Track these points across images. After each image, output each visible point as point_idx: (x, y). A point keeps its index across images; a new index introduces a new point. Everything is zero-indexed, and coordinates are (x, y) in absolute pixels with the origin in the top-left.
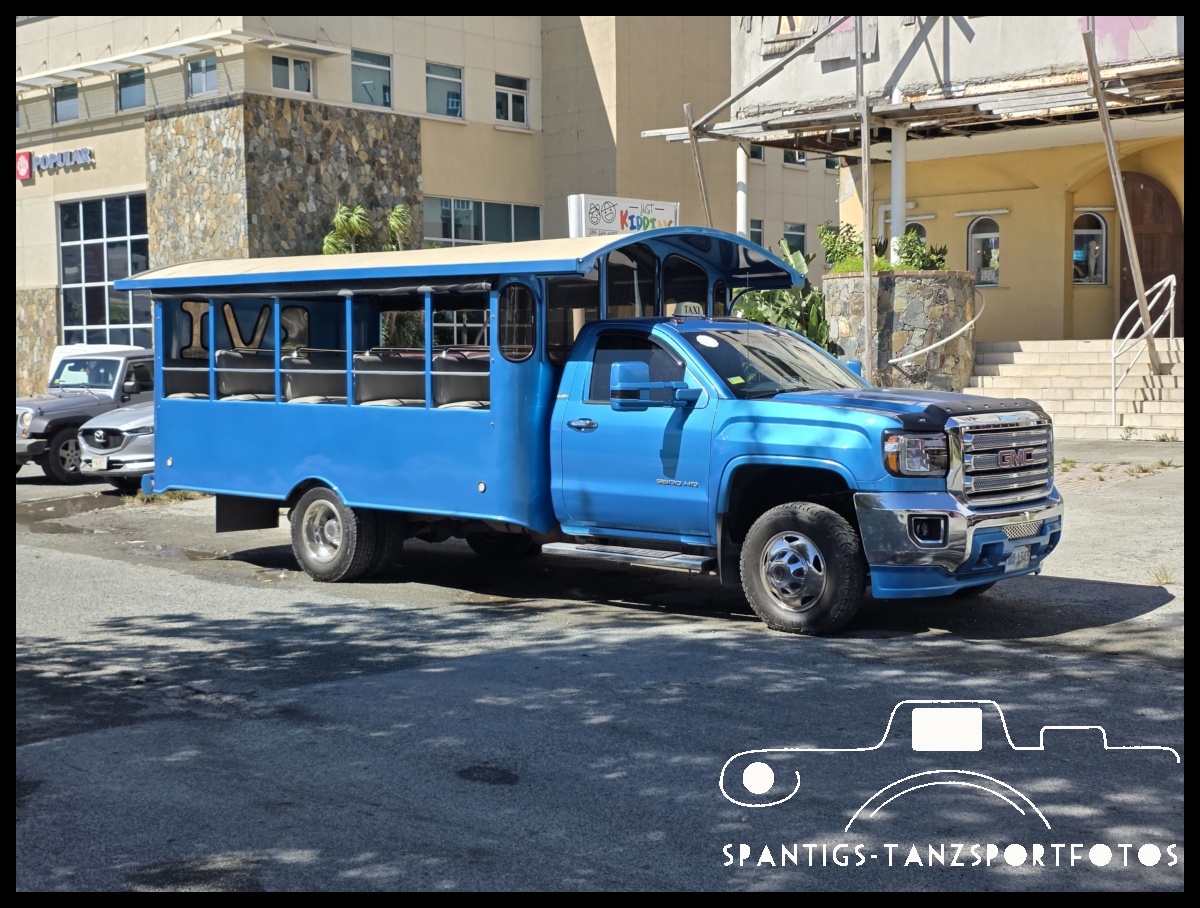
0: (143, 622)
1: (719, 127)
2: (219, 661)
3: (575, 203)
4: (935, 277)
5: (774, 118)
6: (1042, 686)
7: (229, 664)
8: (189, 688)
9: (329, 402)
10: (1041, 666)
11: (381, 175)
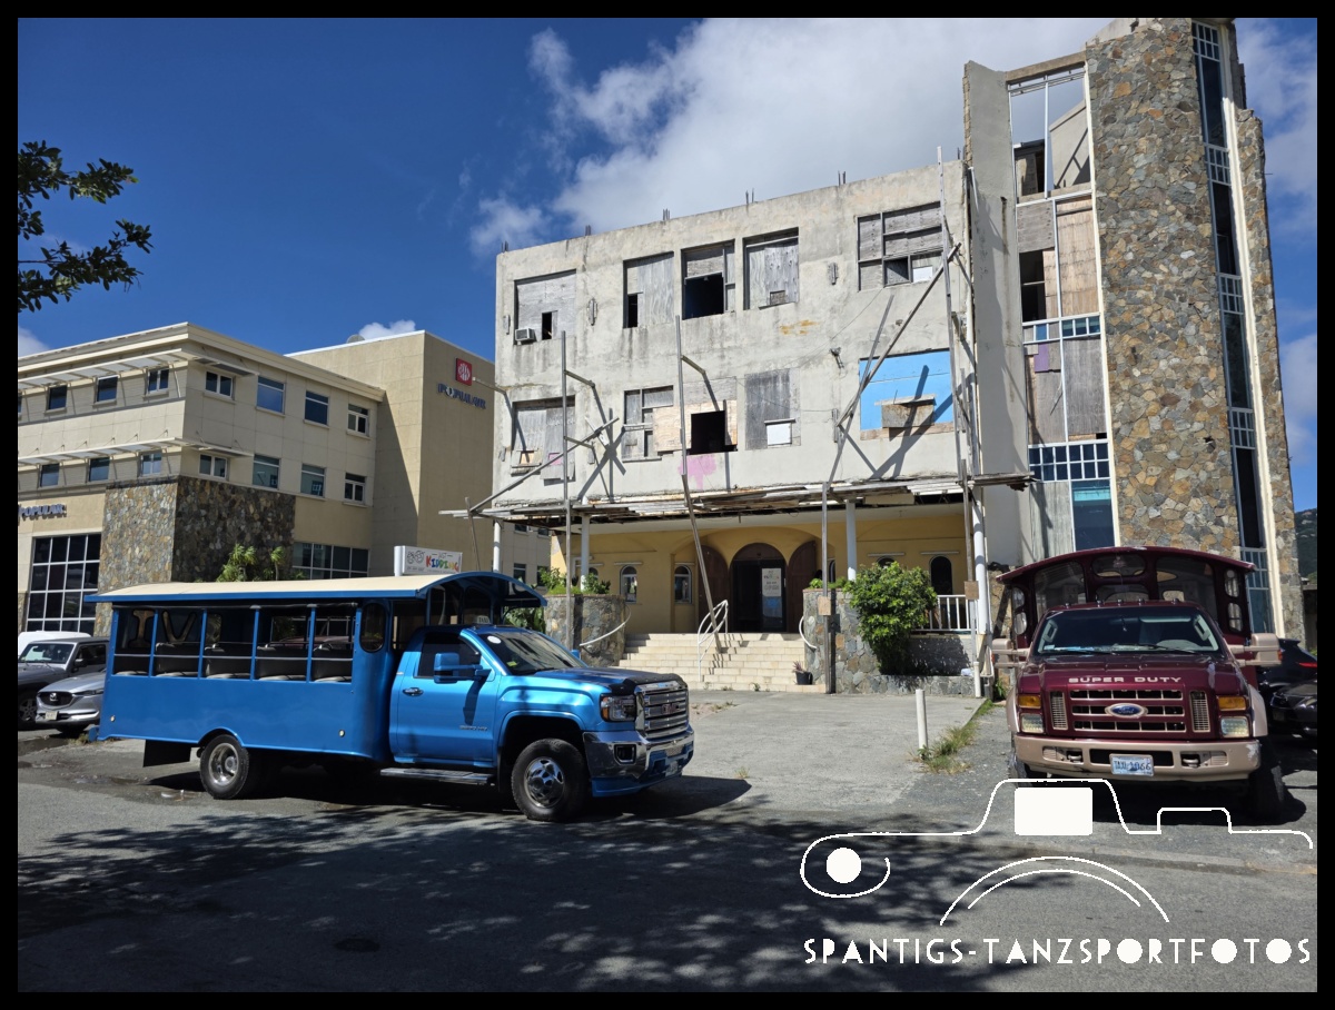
0: (85, 837)
1: (486, 511)
2: (148, 866)
3: (399, 552)
4: (605, 598)
5: (517, 508)
6: (696, 849)
7: (155, 869)
8: (126, 890)
9: (236, 677)
10: (692, 835)
11: (267, 528)
